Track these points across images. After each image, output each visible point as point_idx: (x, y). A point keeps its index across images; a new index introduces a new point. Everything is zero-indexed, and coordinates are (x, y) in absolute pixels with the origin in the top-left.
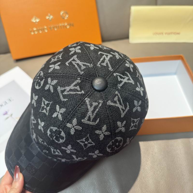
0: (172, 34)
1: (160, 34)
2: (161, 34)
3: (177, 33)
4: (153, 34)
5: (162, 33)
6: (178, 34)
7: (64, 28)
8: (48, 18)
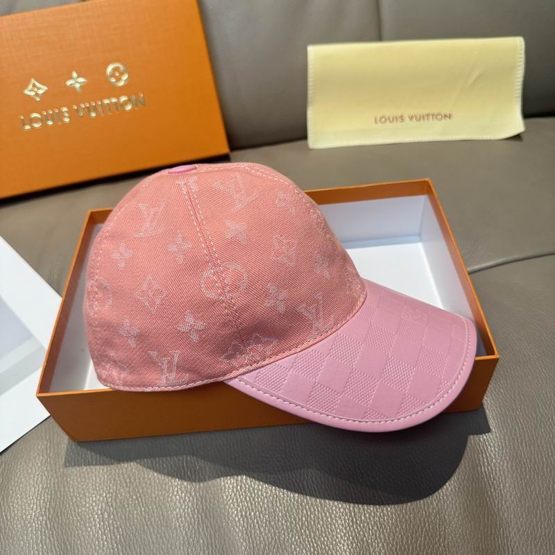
0: (431, 117)
1: (395, 119)
2: (400, 120)
3: (445, 116)
4: (375, 119)
5: (402, 118)
6: (447, 118)
7: (117, 109)
8: (71, 85)
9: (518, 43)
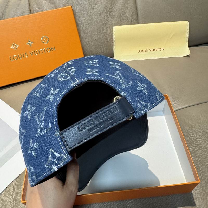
1: (145, 51)
4: (138, 51)
7: (45, 52)
8: (28, 44)
9: (187, 23)
